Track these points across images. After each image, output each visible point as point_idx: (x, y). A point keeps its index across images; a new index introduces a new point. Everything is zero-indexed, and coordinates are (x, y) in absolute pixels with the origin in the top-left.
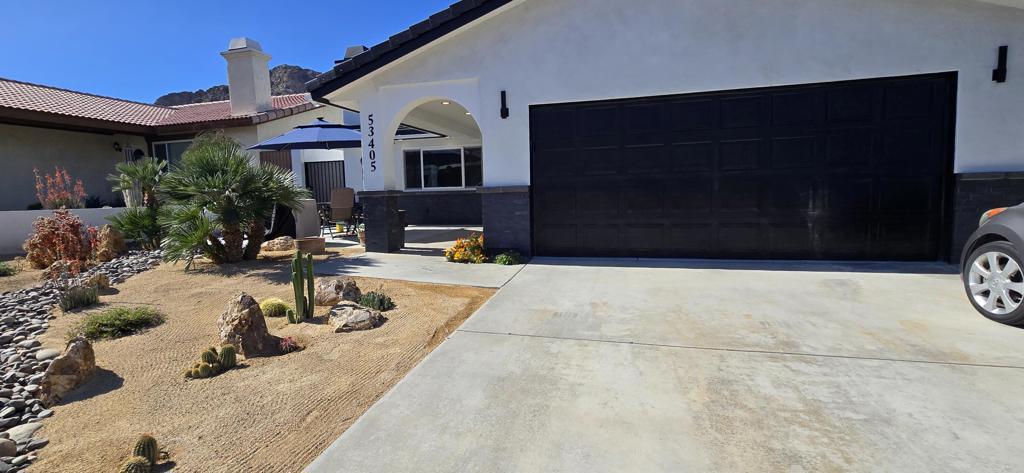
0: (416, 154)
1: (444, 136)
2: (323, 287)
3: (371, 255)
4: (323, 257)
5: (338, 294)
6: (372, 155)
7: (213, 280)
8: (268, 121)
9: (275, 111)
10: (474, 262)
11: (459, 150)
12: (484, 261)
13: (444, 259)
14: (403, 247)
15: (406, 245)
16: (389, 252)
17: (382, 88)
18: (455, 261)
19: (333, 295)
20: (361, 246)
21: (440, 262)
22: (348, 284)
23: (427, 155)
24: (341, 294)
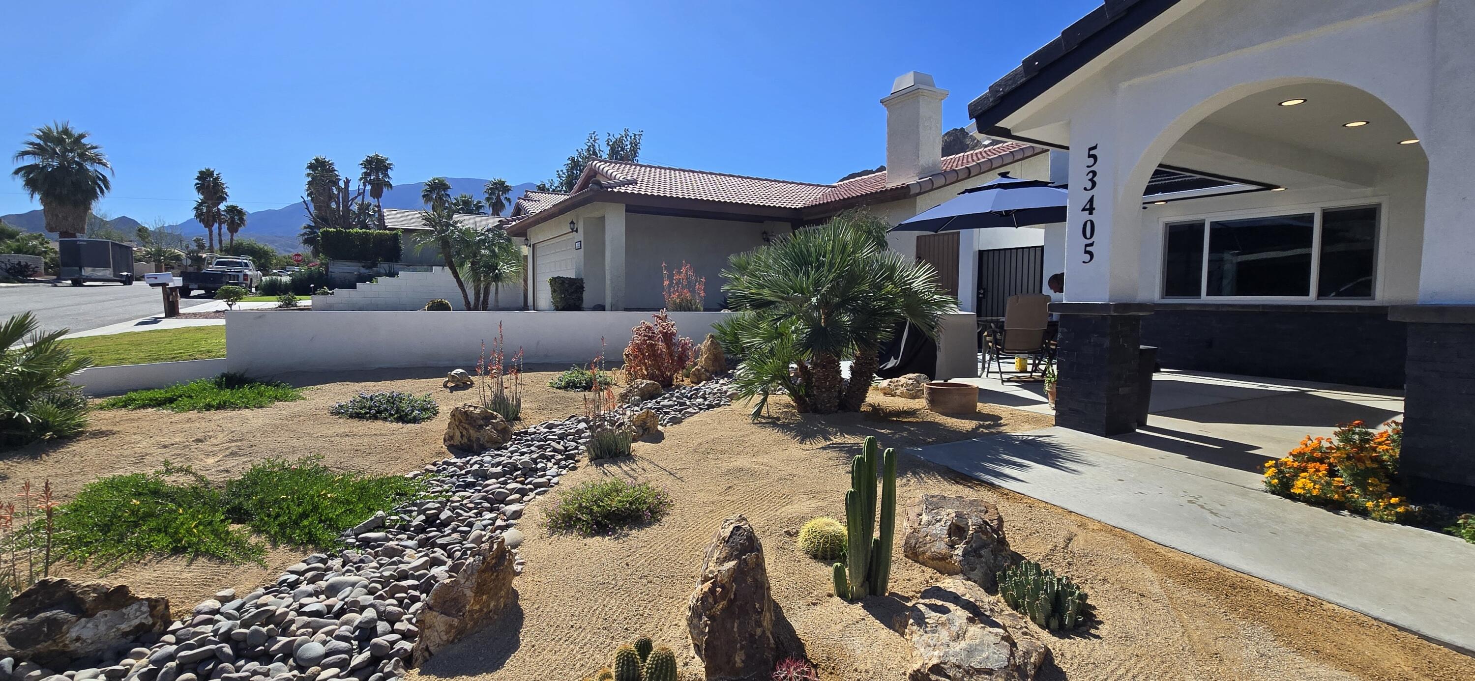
0: (1195, 229)
1: (1269, 187)
2: (925, 518)
3: (1065, 436)
4: (967, 425)
5: (952, 546)
6: (1089, 230)
7: (776, 443)
8: (932, 190)
9: (944, 174)
10: (1364, 513)
11: (1310, 217)
12: (1405, 520)
13: (1257, 481)
14: (1143, 425)
15: (1153, 420)
16: (1107, 435)
17: (1124, 85)
18: (1294, 498)
19: (941, 547)
20: (1048, 409)
21: (1244, 491)
22: (982, 528)
23: (1219, 229)
24: (959, 551)
